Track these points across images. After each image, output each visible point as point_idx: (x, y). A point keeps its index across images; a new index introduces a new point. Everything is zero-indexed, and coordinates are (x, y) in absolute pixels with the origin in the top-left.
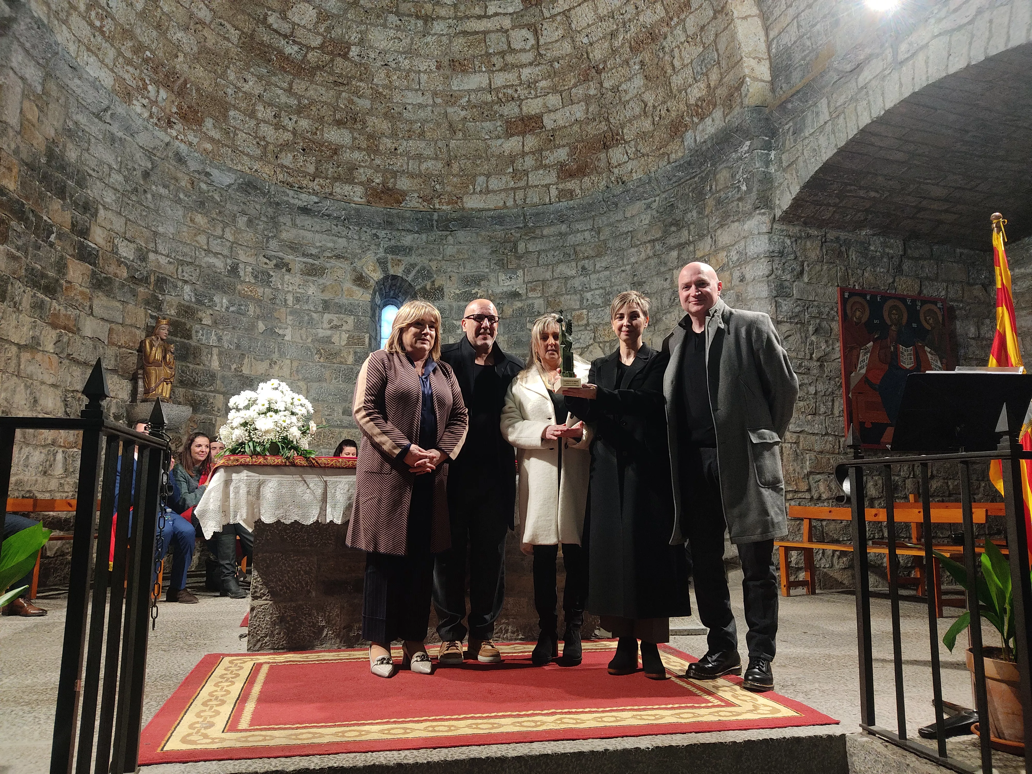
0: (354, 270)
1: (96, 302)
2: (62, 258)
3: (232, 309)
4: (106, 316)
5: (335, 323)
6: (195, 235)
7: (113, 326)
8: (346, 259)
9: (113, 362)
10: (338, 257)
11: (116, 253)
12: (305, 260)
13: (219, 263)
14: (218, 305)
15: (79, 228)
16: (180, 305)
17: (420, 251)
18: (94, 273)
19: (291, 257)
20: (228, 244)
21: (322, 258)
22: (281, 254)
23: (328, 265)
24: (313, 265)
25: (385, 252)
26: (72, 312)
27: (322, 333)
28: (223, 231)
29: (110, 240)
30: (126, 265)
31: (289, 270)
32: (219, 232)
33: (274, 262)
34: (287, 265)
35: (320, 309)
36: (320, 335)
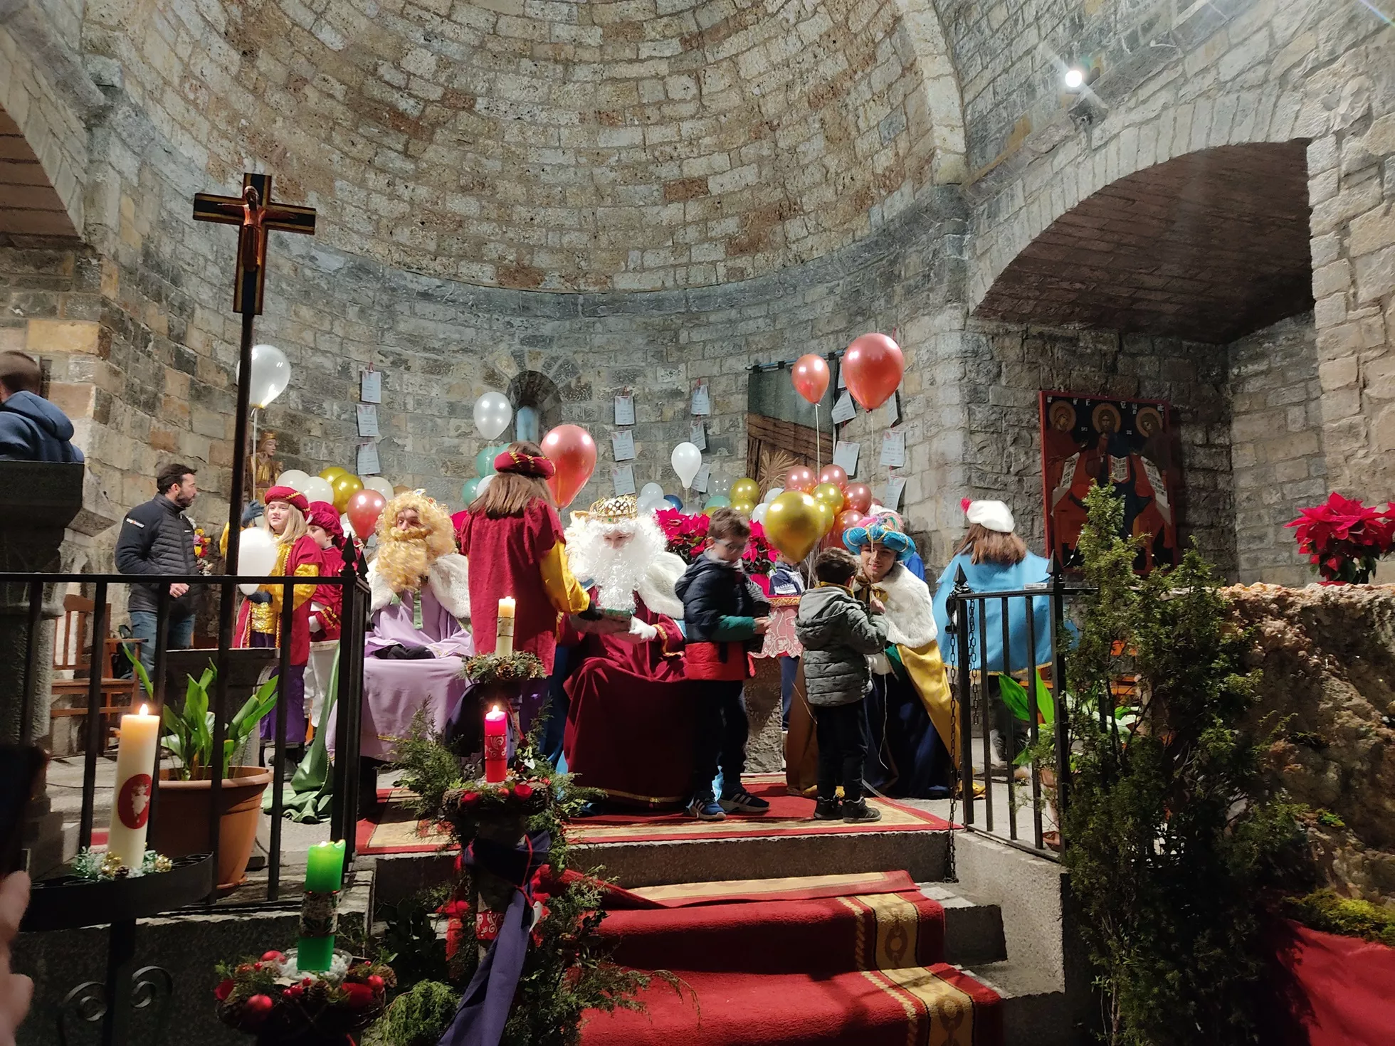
0: (485, 366)
1: (196, 416)
2: (160, 368)
3: (343, 417)
4: (208, 432)
5: (463, 429)
6: (301, 331)
7: (214, 441)
8: (475, 353)
9: (215, 484)
10: (465, 350)
11: (215, 359)
12: (427, 355)
13: (328, 363)
14: (329, 413)
15: (175, 333)
16: (286, 415)
17: (563, 342)
18: (193, 383)
19: (410, 352)
20: (338, 340)
21: (447, 354)
22: (398, 349)
23: (454, 361)
24: (436, 361)
25: (522, 344)
26: (171, 429)
27: (448, 442)
28: (332, 324)
29: (208, 344)
30: (226, 371)
31: (408, 368)
32: (327, 327)
33: (391, 359)
34: (406, 361)
35: (446, 413)
36: (446, 444)
